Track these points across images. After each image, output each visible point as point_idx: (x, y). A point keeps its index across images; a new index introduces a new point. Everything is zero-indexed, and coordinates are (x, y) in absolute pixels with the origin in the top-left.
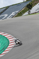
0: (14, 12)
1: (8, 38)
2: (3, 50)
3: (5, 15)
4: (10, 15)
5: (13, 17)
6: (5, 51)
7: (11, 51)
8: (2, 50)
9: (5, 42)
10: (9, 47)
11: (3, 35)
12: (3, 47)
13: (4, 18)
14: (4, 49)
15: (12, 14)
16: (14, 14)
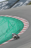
0: (28, 1)
1: (23, 22)
2: (19, 31)
3: (21, 3)
4: (25, 3)
5: (27, 4)
7: (25, 32)
9: (21, 25)
11: (19, 19)
13: (20, 5)
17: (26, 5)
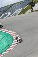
0: (17, 10)
1: (12, 35)
3: (9, 13)
4: (14, 13)
6: (10, 48)
7: (15, 48)
8: (7, 47)
9: (9, 39)
10: (13, 44)
11: (7, 32)
12: (7, 44)
13: (8, 16)
14: (9, 46)
15: (15, 12)
16: (17, 12)
17: (16, 15)
